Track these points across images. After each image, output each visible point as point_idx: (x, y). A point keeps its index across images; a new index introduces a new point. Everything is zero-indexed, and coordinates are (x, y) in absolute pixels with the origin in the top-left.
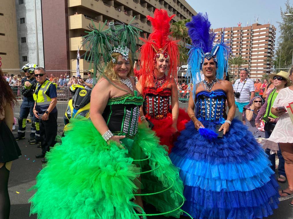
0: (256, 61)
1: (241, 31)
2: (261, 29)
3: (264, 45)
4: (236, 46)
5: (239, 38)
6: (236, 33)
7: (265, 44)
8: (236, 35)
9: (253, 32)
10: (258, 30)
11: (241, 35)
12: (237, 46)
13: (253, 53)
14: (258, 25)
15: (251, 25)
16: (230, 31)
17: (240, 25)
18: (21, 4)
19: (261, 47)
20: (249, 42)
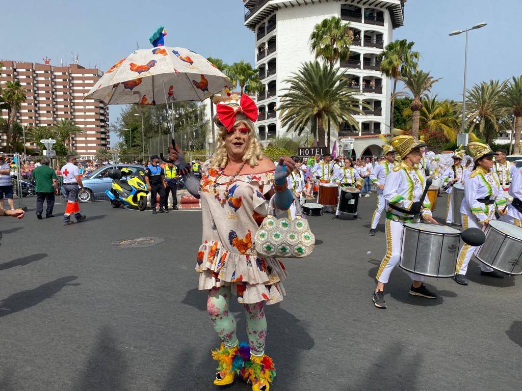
0: (83, 126)
1: (52, 73)
2: (86, 75)
4: (44, 99)
5: (50, 85)
6: (42, 75)
8: (43, 79)
9: (73, 78)
10: (81, 75)
11: (52, 79)
12: (48, 99)
13: (77, 114)
14: (79, 67)
15: (68, 66)
16: (31, 70)
17: (47, 62)
19: (89, 104)
20: (68, 93)
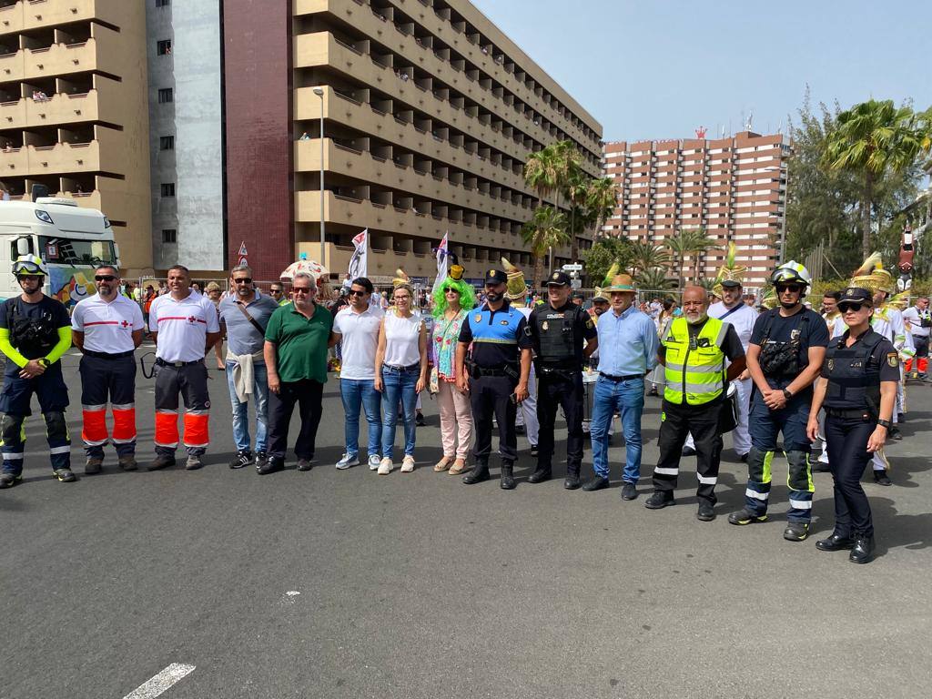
0: (747, 237)
1: (706, 151)
2: (761, 148)
3: (768, 192)
4: (691, 195)
5: (701, 173)
6: (691, 157)
7: (772, 191)
8: (692, 163)
9: (739, 156)
10: (752, 149)
11: (706, 162)
12: (696, 194)
13: (739, 216)
14: (751, 135)
15: (733, 137)
16: (675, 151)
17: (701, 135)
18: (164, 101)
19: (760, 198)
20: (728, 182)
